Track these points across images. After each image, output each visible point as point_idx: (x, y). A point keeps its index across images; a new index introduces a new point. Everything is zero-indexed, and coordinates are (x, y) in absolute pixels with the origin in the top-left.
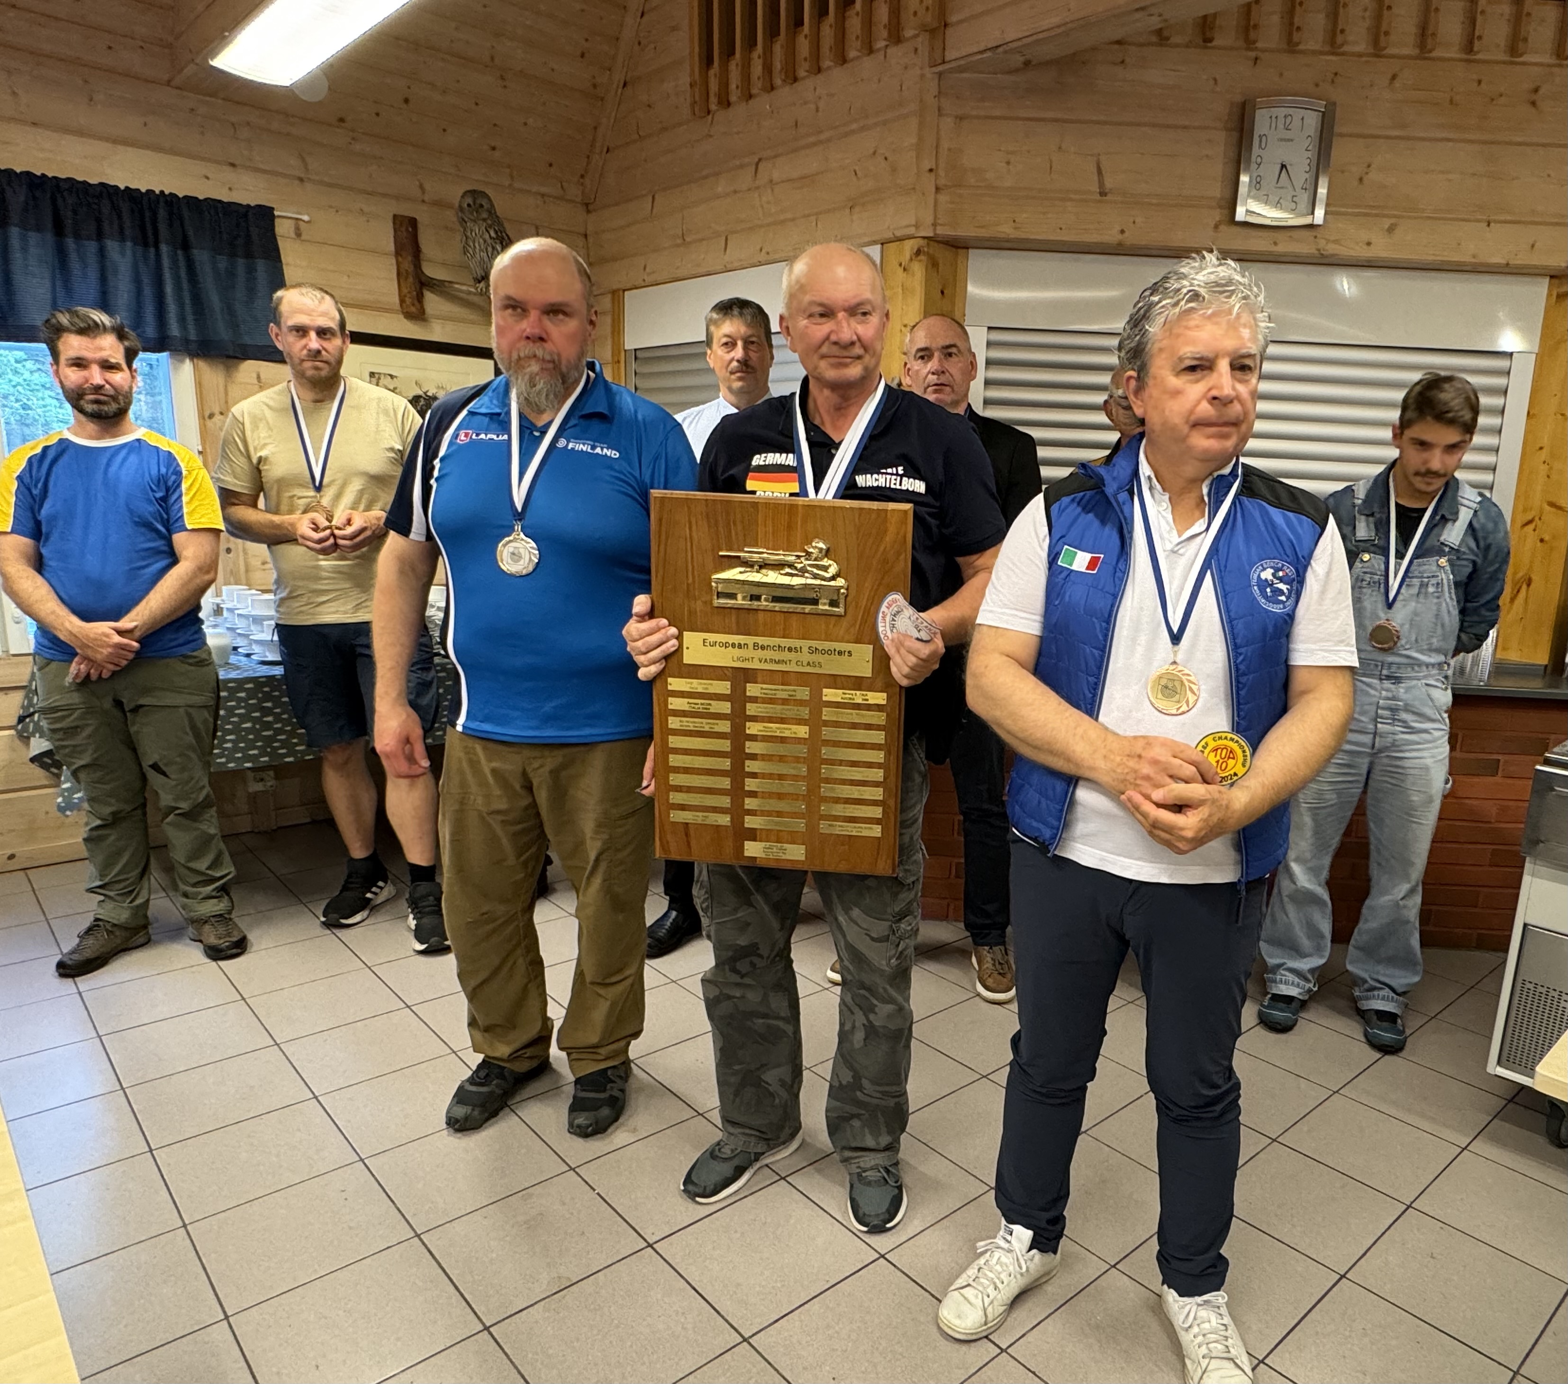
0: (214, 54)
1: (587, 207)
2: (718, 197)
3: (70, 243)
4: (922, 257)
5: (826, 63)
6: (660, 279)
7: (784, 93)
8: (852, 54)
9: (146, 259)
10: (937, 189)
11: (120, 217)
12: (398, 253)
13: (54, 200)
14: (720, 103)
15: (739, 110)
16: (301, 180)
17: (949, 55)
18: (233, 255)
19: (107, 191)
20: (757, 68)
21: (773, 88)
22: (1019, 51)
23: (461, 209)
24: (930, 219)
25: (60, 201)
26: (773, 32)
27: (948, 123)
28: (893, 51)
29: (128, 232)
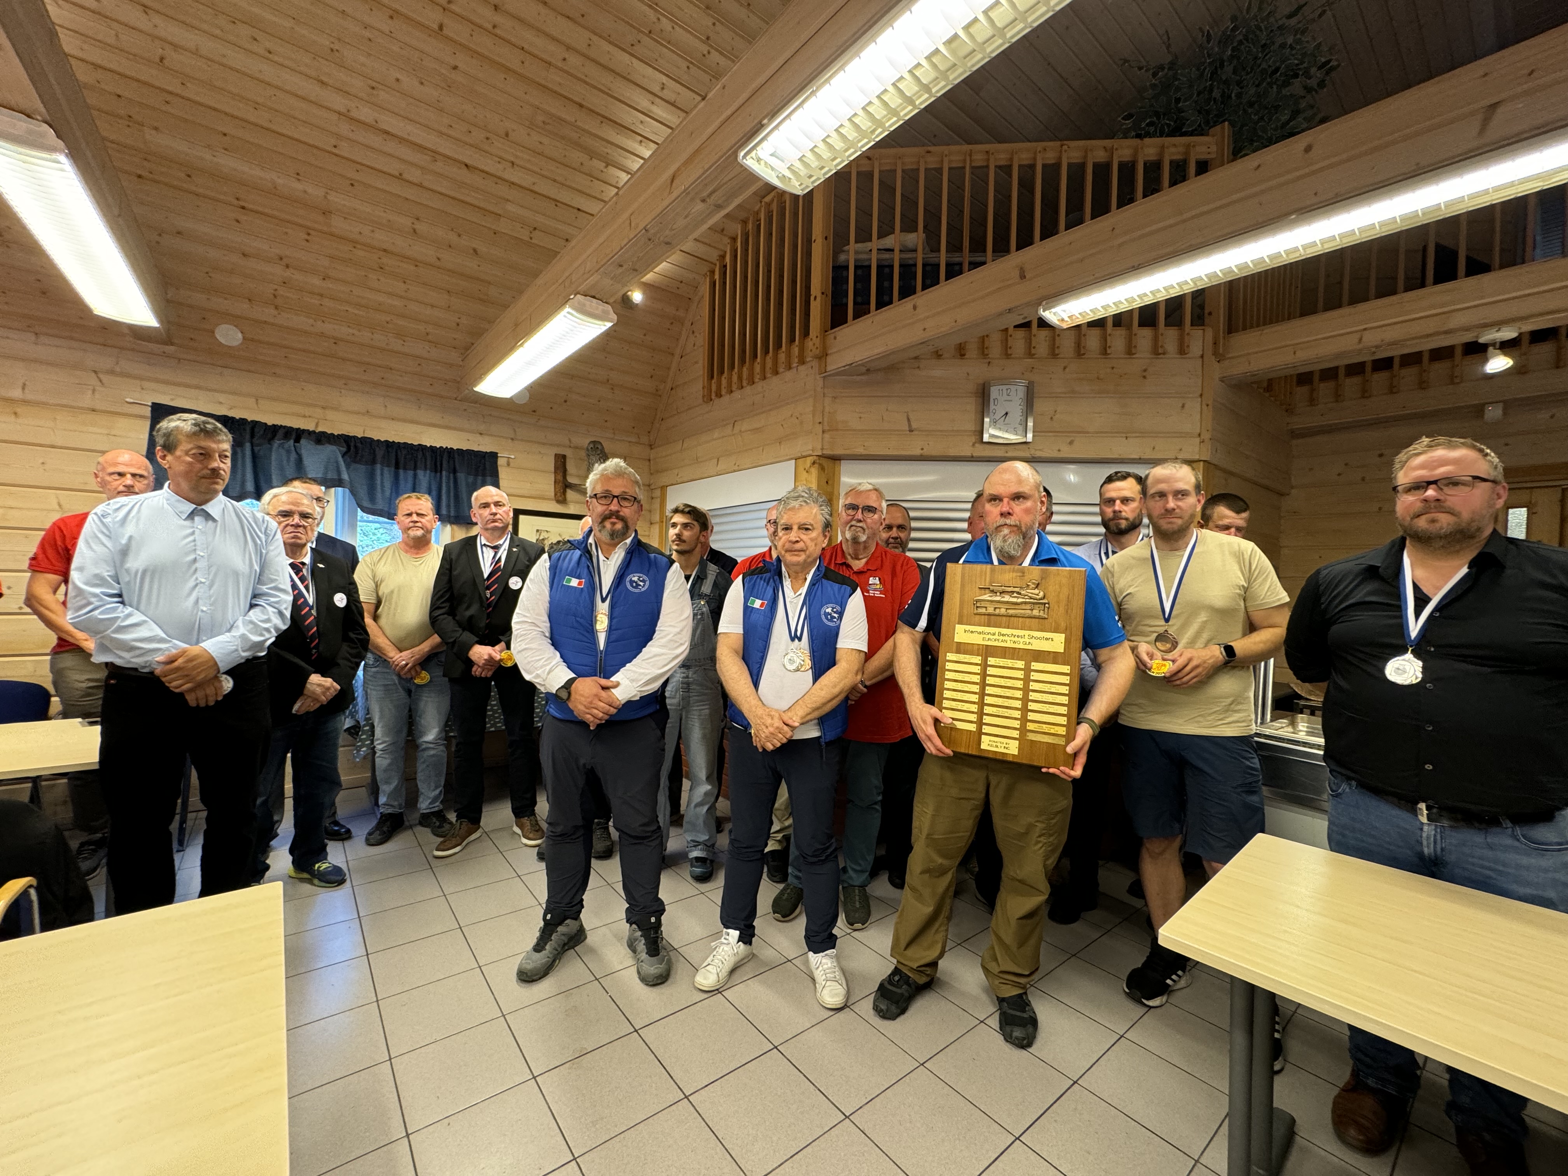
0: (475, 386)
1: (651, 446)
2: (716, 439)
3: (401, 472)
4: (816, 465)
5: (768, 375)
6: (685, 479)
7: (748, 390)
8: (781, 370)
9: (435, 477)
10: (823, 432)
11: (426, 459)
12: (555, 472)
13: (396, 452)
14: (716, 396)
15: (726, 399)
16: (512, 439)
17: (828, 369)
18: (476, 475)
19: (422, 448)
20: (735, 378)
21: (742, 387)
22: (863, 365)
23: (588, 449)
24: (819, 447)
25: (399, 453)
26: (743, 361)
27: (828, 401)
28: (801, 368)
29: (428, 466)
